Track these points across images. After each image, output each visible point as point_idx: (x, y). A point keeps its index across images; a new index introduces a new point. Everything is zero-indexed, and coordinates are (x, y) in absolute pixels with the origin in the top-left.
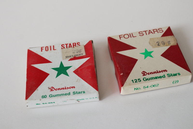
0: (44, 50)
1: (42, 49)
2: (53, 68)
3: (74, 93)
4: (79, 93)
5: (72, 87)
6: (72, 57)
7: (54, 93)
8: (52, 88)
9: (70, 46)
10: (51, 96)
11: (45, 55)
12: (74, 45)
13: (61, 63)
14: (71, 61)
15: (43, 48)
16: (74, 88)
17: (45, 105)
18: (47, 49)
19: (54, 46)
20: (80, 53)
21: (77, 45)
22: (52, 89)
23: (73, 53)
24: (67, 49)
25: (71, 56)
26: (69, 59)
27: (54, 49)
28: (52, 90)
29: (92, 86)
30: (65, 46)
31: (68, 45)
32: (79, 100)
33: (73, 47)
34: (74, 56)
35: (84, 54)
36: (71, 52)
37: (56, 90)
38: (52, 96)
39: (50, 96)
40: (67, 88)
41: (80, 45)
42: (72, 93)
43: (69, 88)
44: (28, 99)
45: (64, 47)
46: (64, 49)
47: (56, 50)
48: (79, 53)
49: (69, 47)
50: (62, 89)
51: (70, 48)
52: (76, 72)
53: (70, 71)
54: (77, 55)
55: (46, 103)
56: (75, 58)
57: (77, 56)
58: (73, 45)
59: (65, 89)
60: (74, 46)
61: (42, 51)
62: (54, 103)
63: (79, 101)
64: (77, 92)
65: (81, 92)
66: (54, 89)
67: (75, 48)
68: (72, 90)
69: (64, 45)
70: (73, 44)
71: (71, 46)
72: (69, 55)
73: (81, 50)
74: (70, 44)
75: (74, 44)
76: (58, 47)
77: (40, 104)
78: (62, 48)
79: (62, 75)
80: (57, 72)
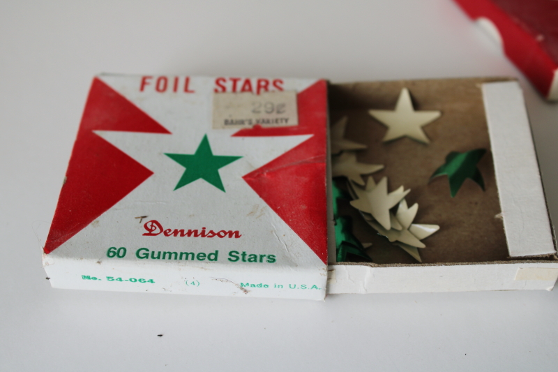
0: (151, 88)
1: (144, 83)
2: (172, 152)
3: (234, 257)
4: (254, 259)
5: (231, 234)
6: (247, 126)
7: (158, 243)
8: (152, 226)
9: (247, 87)
10: (143, 254)
11: (149, 103)
12: (263, 86)
13: (205, 142)
14: (240, 139)
15: (147, 81)
16: (237, 235)
17: (115, 286)
18: (162, 84)
19: (187, 80)
20: (280, 116)
21: (271, 87)
22: (153, 228)
23: (254, 111)
24: (233, 95)
25: (242, 122)
26: (236, 129)
27: (186, 90)
28: (150, 233)
29: (305, 240)
30: (229, 85)
31: (240, 85)
32: (247, 288)
33: (258, 92)
34: (254, 122)
35: (293, 121)
36: (248, 108)
37: (166, 234)
38: (147, 256)
39: (141, 254)
40: (211, 232)
41: (281, 89)
42: (223, 255)
43: (219, 234)
44: (51, 253)
45: (224, 89)
46: (222, 96)
47: (192, 92)
48: (274, 116)
49: (243, 90)
50: (189, 233)
51: (247, 95)
52: (255, 180)
53: (232, 175)
54: (268, 122)
55: (121, 280)
56: (257, 131)
57: (265, 126)
58: (259, 87)
59: (203, 234)
60: (262, 90)
61: (142, 89)
62: (152, 281)
63: (246, 291)
64: (244, 254)
65: (262, 257)
66: (158, 230)
67: (265, 97)
68: (225, 245)
69: (224, 80)
70: (259, 81)
71: (250, 89)
72: (237, 116)
73: (283, 105)
74: (248, 82)
75: (263, 83)
76: (204, 86)
77: (96, 279)
78: (216, 91)
79: (200, 185)
80: (180, 170)
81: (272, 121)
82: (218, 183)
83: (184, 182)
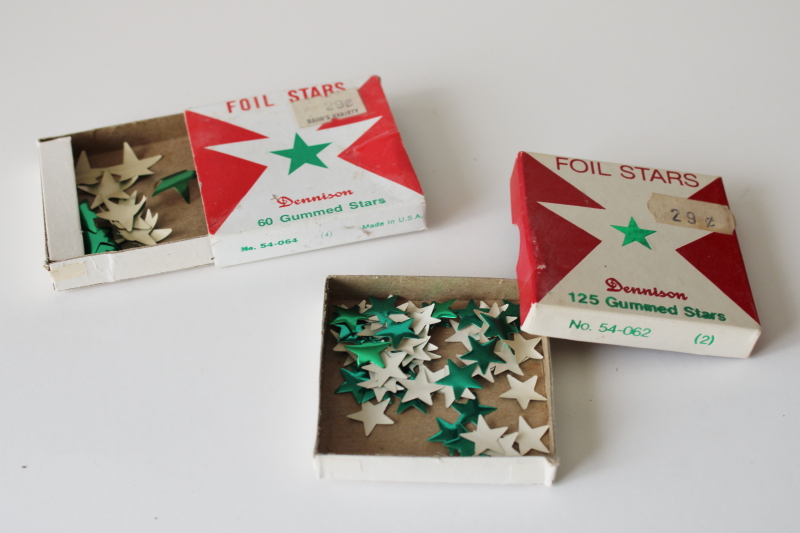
0: (237, 108)
1: (229, 107)
2: (276, 150)
3: (353, 206)
4: (369, 203)
5: (345, 193)
6: (326, 121)
7: (292, 210)
8: (283, 200)
9: (315, 93)
10: (286, 219)
11: (239, 119)
12: (327, 89)
13: (298, 138)
14: (325, 131)
15: (232, 104)
16: (350, 193)
17: (269, 252)
18: (245, 105)
19: (265, 97)
20: (350, 109)
21: (335, 89)
22: (285, 201)
23: (328, 109)
24: (307, 101)
25: (322, 119)
26: (319, 125)
27: (267, 104)
28: (284, 205)
29: (402, 184)
30: (300, 94)
31: (309, 92)
32: (369, 229)
33: (326, 95)
34: (331, 117)
35: (362, 110)
36: (323, 108)
37: (296, 203)
38: (289, 219)
39: (284, 218)
40: (330, 195)
41: (343, 89)
42: (346, 207)
43: (336, 195)
44: (216, 234)
45: (297, 98)
46: (297, 103)
47: (272, 105)
48: (345, 110)
49: (313, 95)
50: (314, 199)
51: (317, 99)
52: (346, 155)
53: (328, 156)
54: (342, 114)
55: (271, 245)
56: (335, 123)
57: (340, 118)
58: (325, 91)
59: (324, 197)
60: (329, 93)
61: (230, 111)
62: (295, 240)
63: (368, 233)
64: (361, 203)
65: (374, 202)
66: (289, 202)
67: (332, 97)
68: (344, 201)
69: (295, 92)
70: (324, 87)
71: (319, 94)
72: (316, 116)
73: (350, 101)
74: (314, 89)
75: (327, 88)
76: (281, 100)
77: (251, 248)
78: (291, 100)
79: (307, 167)
80: (288, 161)
81: (345, 113)
82: (320, 164)
83: (293, 168)
